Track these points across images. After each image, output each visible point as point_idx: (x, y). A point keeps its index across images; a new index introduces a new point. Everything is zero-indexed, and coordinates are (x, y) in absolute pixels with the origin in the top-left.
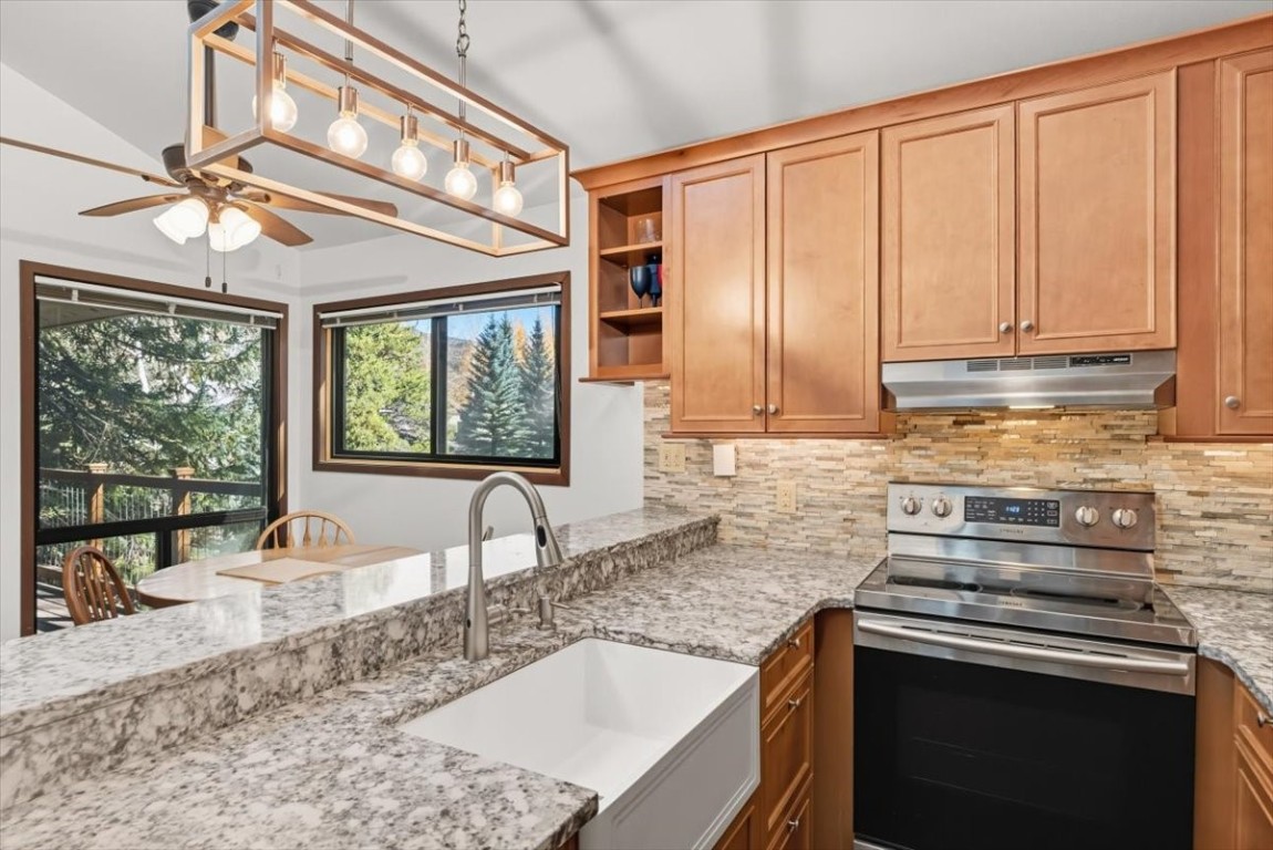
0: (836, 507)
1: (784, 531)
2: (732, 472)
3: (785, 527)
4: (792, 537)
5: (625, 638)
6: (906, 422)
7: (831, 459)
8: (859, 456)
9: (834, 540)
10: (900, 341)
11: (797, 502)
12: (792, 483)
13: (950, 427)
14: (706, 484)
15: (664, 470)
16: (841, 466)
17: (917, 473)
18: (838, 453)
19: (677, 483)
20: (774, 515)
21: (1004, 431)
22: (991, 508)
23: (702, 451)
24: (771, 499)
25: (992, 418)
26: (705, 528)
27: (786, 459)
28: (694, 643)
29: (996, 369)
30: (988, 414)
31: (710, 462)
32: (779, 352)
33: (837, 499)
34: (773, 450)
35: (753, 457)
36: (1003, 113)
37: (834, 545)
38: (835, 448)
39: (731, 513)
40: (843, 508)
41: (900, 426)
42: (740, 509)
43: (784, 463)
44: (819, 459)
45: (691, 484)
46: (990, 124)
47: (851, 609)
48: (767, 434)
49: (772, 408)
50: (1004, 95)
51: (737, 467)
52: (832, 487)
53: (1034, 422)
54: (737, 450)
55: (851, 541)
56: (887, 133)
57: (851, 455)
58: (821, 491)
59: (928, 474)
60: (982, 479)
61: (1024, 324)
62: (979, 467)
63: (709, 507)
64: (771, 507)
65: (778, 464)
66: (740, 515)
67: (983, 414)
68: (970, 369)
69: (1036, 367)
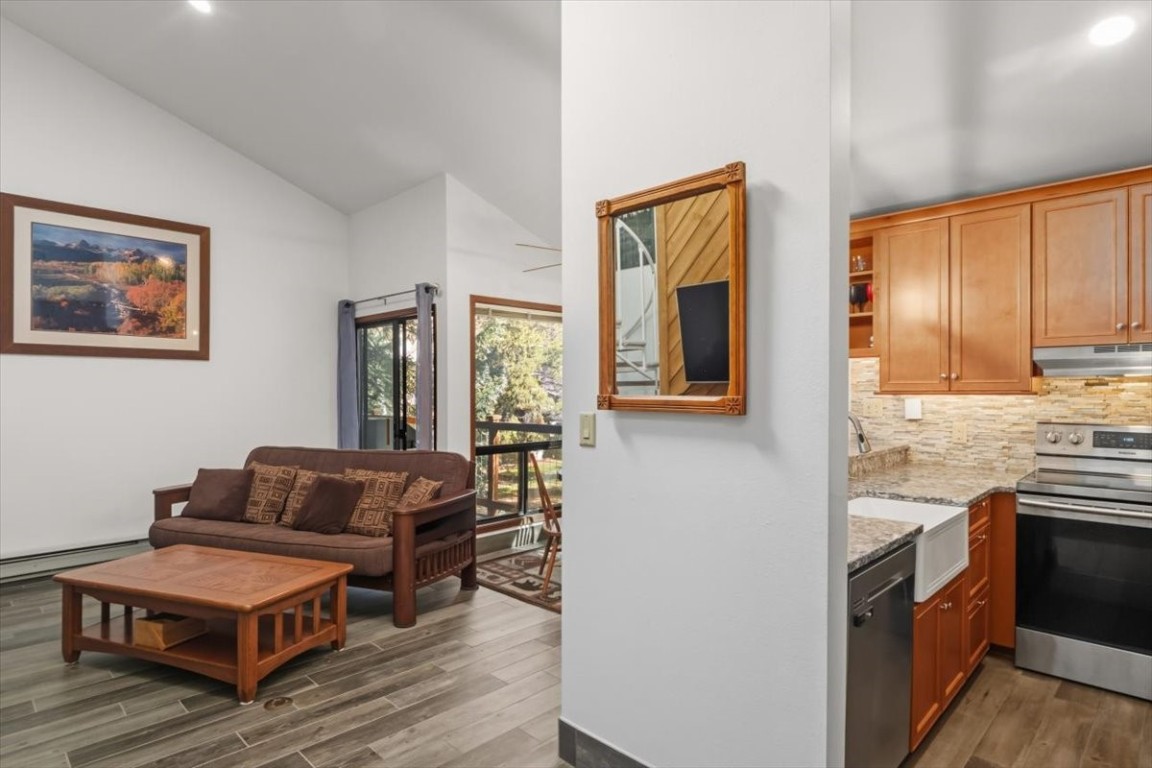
0: (997, 439)
1: (957, 455)
2: (919, 417)
3: (958, 452)
4: (963, 459)
5: (887, 496)
6: (1049, 384)
7: (994, 408)
8: (1015, 406)
9: (995, 461)
10: (1046, 333)
11: (968, 436)
12: (965, 424)
13: (1082, 388)
14: (899, 425)
15: (868, 415)
16: (1001, 413)
17: (1057, 417)
18: (997, 404)
19: (876, 424)
20: (951, 445)
21: (1123, 390)
22: (1113, 438)
23: (896, 403)
24: (948, 434)
25: (1113, 381)
26: (900, 452)
27: (959, 408)
28: (929, 497)
29: (1113, 351)
30: (1110, 379)
31: (903, 409)
32: (959, 340)
33: (999, 434)
34: (949, 402)
35: (935, 407)
36: (1120, 195)
37: (995, 464)
38: (996, 401)
39: (917, 443)
40: (1002, 440)
41: (1045, 387)
42: (925, 440)
43: (958, 411)
44: (985, 408)
45: (887, 424)
46: (1109, 201)
47: (1014, 494)
48: (950, 391)
49: (953, 376)
50: (1122, 182)
51: (923, 414)
52: (994, 426)
53: (1145, 384)
54: (923, 403)
55: (1008, 462)
56: (1037, 207)
57: (1008, 406)
58: (986, 429)
59: (1066, 417)
60: (1106, 421)
61: (1134, 324)
62: (1104, 413)
63: (900, 439)
64: (949, 440)
65: (954, 412)
66: (925, 445)
67: (1106, 379)
68: (1097, 351)
69: (1143, 350)
